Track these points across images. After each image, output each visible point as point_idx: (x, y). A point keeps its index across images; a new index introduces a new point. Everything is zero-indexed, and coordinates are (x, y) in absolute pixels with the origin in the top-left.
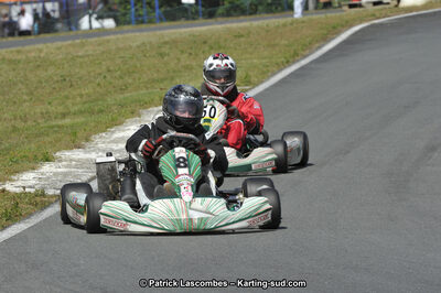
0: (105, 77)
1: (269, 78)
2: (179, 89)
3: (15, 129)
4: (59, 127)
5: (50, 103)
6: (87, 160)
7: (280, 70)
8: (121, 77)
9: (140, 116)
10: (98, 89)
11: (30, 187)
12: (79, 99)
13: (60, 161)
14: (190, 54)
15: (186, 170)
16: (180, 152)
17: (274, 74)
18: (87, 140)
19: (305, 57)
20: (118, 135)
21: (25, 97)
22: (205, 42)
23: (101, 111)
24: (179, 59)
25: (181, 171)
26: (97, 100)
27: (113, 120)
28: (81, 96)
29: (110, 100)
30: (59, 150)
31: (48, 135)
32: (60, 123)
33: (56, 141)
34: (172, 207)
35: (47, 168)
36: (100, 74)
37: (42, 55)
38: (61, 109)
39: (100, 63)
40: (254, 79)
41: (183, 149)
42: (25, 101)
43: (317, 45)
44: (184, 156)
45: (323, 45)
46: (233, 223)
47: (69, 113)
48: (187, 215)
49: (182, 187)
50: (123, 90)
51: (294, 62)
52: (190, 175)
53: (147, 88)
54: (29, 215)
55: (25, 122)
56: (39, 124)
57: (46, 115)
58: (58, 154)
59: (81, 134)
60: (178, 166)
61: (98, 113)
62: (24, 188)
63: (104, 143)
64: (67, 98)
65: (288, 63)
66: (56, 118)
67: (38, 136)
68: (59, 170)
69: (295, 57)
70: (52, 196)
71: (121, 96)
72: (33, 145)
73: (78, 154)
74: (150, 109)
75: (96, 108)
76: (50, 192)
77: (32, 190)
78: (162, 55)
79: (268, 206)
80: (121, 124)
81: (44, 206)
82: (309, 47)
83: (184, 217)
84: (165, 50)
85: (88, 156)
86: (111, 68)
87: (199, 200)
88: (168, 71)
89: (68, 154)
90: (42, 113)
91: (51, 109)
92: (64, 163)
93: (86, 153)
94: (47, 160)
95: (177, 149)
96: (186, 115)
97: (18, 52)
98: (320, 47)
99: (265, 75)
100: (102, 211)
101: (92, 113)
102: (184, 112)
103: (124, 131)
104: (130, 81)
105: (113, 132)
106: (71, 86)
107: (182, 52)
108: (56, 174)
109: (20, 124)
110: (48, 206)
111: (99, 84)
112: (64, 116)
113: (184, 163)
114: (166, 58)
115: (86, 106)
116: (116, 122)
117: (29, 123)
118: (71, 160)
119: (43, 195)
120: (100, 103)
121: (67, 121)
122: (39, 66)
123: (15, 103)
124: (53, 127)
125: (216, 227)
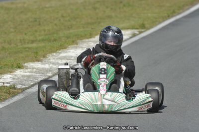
0: (60, 20)
1: (156, 25)
2: (109, 29)
3: (3, 48)
4: (29, 48)
5: (26, 34)
6: (43, 69)
7: (164, 21)
8: (69, 21)
9: (77, 44)
10: (55, 27)
11: (7, 83)
12: (43, 32)
13: (27, 69)
14: (112, 9)
15: (104, 76)
16: (103, 65)
17: (160, 23)
18: (44, 57)
19: (179, 14)
20: (63, 55)
21: (12, 30)
22: (121, 2)
23: (55, 40)
24: (105, 12)
25: (102, 76)
26: (54, 33)
27: (61, 46)
28: (45, 31)
29: (61, 34)
30: (27, 62)
31: (21, 53)
32: (30, 46)
33: (26, 57)
34: (93, 97)
35: (19, 72)
36: (57, 18)
37: (25, 5)
38: (32, 38)
39: (58, 12)
40: (147, 26)
41: (105, 63)
42: (12, 32)
43: (187, 7)
44: (105, 67)
45: (191, 8)
46: (129, 108)
47: (36, 41)
48: (102, 102)
49: (101, 86)
50: (69, 28)
51: (172, 17)
52: (107, 79)
53: (84, 28)
54: (5, 99)
55: (10, 44)
56: (17, 46)
57: (22, 41)
58: (26, 64)
59: (40, 53)
60: (101, 73)
61: (53, 41)
62: (4, 83)
63: (54, 59)
64: (36, 31)
65: (169, 17)
66: (28, 43)
67: (16, 53)
68: (26, 74)
69: (173, 14)
70: (19, 89)
71: (68, 32)
72: (12, 59)
73: (38, 65)
74: (84, 40)
75: (53, 38)
76: (19, 86)
77: (8, 85)
78: (95, 9)
79: (151, 99)
80: (65, 48)
81: (14, 95)
82: (182, 8)
83: (99, 103)
84: (97, 5)
85: (43, 66)
86: (64, 15)
87: (109, 93)
88: (97, 18)
89: (31, 64)
90: (20, 40)
91: (26, 37)
92: (29, 70)
93: (42, 64)
94: (19, 67)
95: (102, 63)
96: (112, 44)
97: (12, 3)
98: (188, 9)
99: (154, 23)
100: (53, 97)
101: (49, 41)
102: (111, 42)
103: (66, 52)
104: (74, 23)
105: (60, 53)
106: (40, 24)
107: (107, 7)
108: (23, 76)
109: (6, 46)
110: (16, 95)
111: (56, 25)
112: (33, 42)
113: (104, 71)
114: (97, 10)
115: (47, 37)
116: (63, 47)
117: (12, 45)
118: (33, 68)
119: (14, 88)
120: (55, 35)
121: (34, 45)
122: (22, 12)
123: (6, 33)
124: (25, 48)
125: (118, 110)
